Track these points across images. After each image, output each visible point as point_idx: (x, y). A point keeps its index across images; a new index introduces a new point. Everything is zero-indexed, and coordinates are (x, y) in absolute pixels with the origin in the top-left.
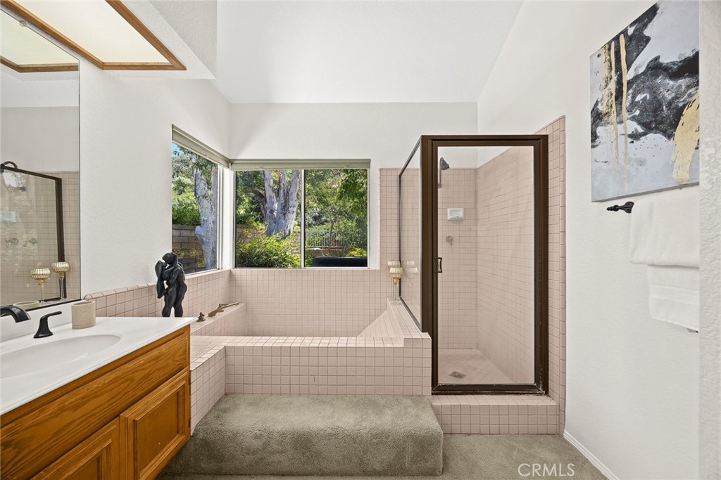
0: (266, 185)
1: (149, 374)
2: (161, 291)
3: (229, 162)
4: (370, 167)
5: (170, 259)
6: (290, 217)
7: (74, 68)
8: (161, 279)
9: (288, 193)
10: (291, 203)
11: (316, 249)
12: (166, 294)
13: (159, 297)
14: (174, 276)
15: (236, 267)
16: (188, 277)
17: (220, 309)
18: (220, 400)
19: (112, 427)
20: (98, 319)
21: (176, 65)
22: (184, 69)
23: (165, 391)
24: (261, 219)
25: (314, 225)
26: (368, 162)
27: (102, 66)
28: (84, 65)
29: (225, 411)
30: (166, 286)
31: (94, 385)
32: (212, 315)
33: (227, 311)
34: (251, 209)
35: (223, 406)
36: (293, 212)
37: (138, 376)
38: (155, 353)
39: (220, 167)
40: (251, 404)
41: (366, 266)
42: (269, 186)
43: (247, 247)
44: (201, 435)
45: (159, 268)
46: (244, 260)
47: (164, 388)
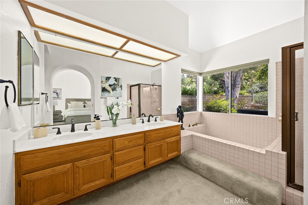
0: (225, 76)
1: (170, 133)
2: (178, 116)
3: (201, 74)
4: (269, 63)
5: (180, 107)
6: (236, 89)
7: (161, 64)
8: (178, 113)
9: (236, 78)
10: (237, 83)
11: (256, 105)
12: (179, 117)
13: (177, 117)
14: (181, 112)
15: (203, 111)
16: (185, 113)
17: (196, 124)
18: (190, 150)
19: (163, 141)
20: (164, 120)
21: (178, 56)
22: (180, 56)
23: (174, 139)
24: (224, 91)
25: (261, 91)
26: (268, 61)
27: (165, 61)
28: (162, 63)
29: (190, 152)
30: (179, 115)
31: (161, 131)
32: (193, 125)
33: (199, 125)
34: (220, 87)
35: (190, 151)
36: (239, 87)
37: (168, 133)
38: (172, 129)
39: (198, 77)
40: (198, 154)
41: (268, 115)
42: (226, 76)
43: (210, 104)
44: (183, 155)
45: (178, 109)
46: (209, 109)
47: (174, 138)
